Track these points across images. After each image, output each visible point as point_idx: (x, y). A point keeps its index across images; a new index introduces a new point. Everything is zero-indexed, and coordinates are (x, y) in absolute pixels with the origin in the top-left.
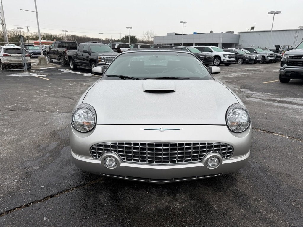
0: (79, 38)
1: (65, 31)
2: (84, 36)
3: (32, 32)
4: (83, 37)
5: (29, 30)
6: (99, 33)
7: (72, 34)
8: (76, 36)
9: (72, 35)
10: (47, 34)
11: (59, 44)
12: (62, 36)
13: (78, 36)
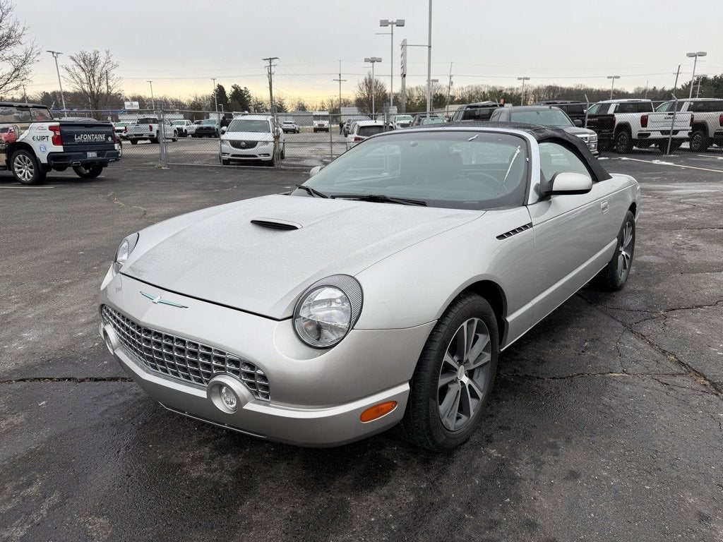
0: (565, 92)
1: (524, 79)
2: (578, 86)
3: (464, 86)
4: (576, 90)
5: (452, 83)
6: (609, 78)
7: (548, 84)
8: (558, 88)
9: (548, 87)
10: (493, 88)
11: (466, 112)
12: (524, 90)
13: (561, 88)
